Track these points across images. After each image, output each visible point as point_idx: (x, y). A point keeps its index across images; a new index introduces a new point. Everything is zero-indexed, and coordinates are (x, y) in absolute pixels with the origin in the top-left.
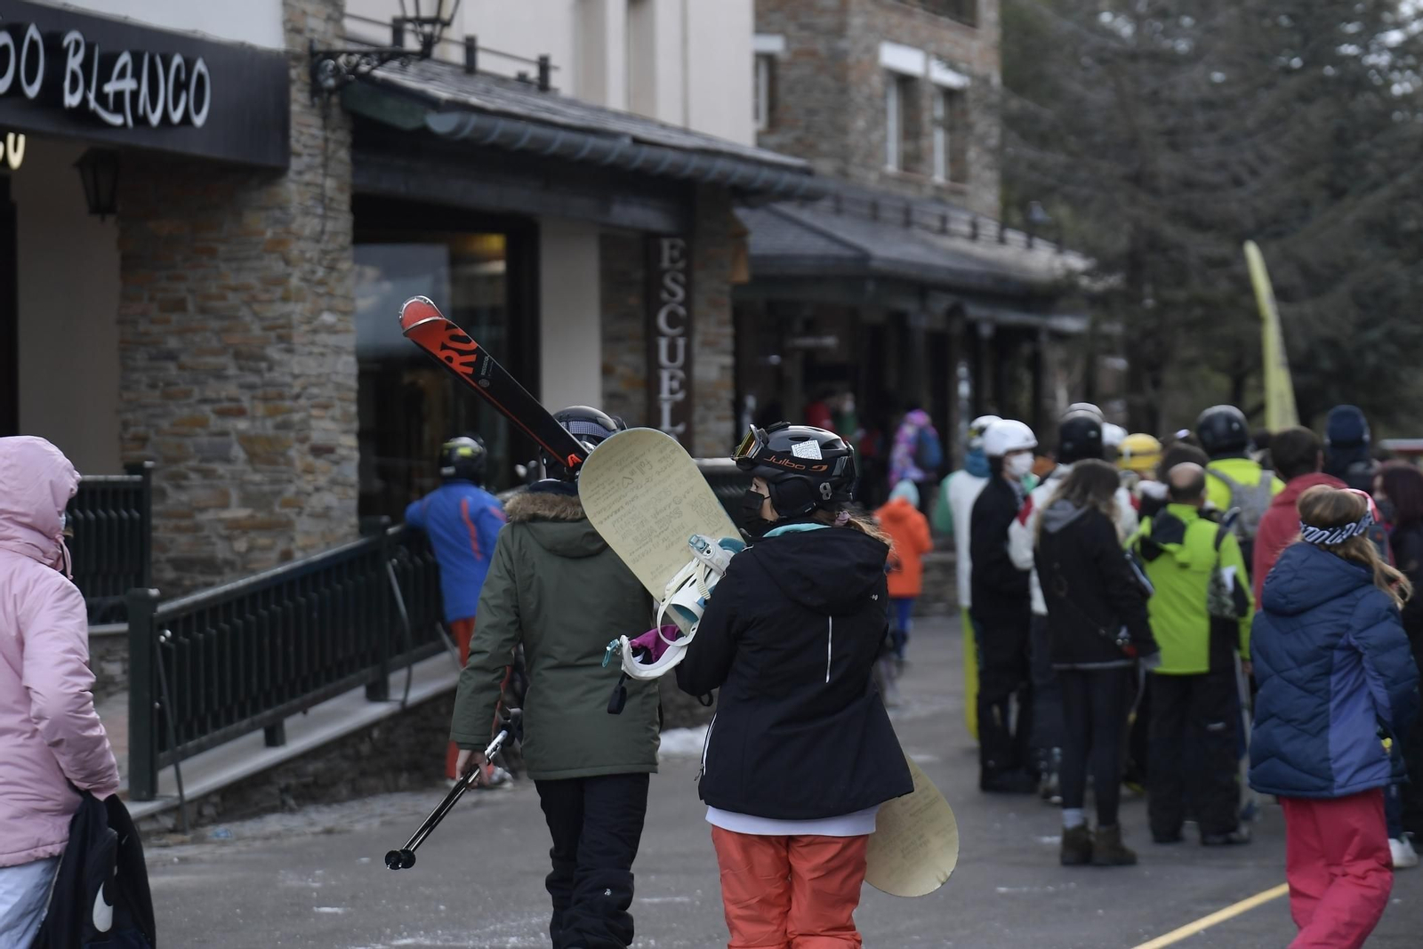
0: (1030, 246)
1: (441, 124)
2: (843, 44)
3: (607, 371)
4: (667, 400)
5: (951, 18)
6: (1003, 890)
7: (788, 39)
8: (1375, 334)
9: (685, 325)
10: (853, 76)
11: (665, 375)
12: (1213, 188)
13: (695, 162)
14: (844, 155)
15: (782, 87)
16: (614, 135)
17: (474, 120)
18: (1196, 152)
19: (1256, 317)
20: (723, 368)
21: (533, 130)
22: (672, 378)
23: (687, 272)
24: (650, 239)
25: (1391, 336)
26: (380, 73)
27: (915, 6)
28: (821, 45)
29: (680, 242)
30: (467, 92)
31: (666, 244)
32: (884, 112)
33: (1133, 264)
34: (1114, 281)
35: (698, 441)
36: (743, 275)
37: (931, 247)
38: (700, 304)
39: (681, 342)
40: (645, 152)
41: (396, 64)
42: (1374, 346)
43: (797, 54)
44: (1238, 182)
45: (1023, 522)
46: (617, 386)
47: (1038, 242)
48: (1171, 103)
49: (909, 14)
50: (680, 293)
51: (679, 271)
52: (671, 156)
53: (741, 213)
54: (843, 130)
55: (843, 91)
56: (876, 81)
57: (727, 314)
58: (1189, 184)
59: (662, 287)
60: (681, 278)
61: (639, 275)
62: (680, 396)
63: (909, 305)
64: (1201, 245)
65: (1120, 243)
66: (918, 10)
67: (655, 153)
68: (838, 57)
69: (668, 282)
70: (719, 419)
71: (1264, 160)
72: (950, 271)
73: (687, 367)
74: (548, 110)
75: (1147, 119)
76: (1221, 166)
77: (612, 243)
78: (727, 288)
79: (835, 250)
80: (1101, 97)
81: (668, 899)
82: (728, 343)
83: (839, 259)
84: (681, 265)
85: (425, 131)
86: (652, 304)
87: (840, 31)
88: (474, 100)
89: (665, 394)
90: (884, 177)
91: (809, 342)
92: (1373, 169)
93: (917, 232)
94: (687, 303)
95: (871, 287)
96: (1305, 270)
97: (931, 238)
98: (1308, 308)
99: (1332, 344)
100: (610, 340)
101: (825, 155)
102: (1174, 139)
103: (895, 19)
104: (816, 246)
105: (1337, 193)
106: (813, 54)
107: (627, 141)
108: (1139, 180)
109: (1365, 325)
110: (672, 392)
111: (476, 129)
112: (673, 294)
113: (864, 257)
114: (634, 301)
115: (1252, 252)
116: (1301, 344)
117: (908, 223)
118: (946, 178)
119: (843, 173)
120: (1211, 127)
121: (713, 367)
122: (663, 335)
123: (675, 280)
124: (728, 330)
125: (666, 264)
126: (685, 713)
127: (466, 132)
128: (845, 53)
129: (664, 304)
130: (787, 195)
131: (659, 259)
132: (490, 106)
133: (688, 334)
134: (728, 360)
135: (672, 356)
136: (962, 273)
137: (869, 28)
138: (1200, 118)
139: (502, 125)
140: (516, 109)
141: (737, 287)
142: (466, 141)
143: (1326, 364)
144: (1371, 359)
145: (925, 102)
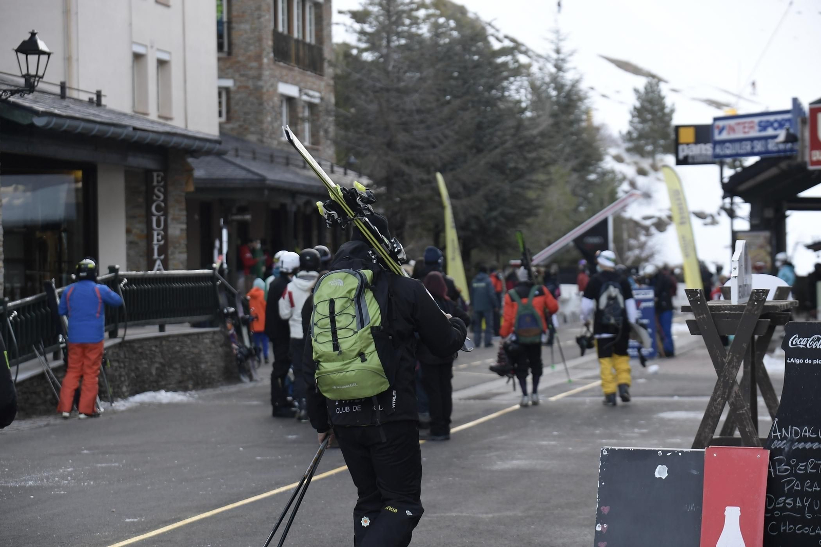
0: (345, 174)
1: (39, 122)
2: (260, 83)
3: (128, 231)
4: (156, 244)
5: (312, 72)
6: (259, 458)
7: (235, 81)
8: (494, 214)
9: (164, 210)
10: (265, 97)
11: (155, 233)
12: (421, 148)
13: (163, 138)
14: (262, 133)
15: (233, 102)
16: (125, 127)
17: (55, 120)
18: (415, 132)
19: (442, 207)
20: (182, 230)
21: (82, 124)
22: (158, 235)
23: (165, 187)
24: (148, 173)
25: (502, 214)
26: (12, 99)
27: (294, 67)
28: (250, 84)
29: (162, 174)
30: (54, 107)
31: (155, 174)
32: (281, 114)
33: (388, 182)
34: (383, 189)
35: (171, 263)
36: (191, 188)
37: (297, 174)
38: (171, 202)
39: (162, 218)
40: (139, 133)
41: (17, 95)
42: (495, 219)
43: (239, 87)
44: (434, 146)
45: (284, 298)
46: (132, 238)
47: (349, 172)
48: (404, 110)
49: (291, 70)
50: (162, 197)
51: (162, 187)
52: (151, 136)
53: (190, 160)
54: (261, 122)
55: (261, 104)
56: (276, 100)
57: (183, 206)
58: (413, 147)
59: (153, 193)
60: (162, 190)
61: (143, 188)
62: (162, 242)
63: (288, 201)
64: (417, 174)
65: (381, 173)
66: (296, 69)
67: (144, 134)
68: (258, 89)
69: (156, 191)
70: (180, 253)
71: (446, 137)
72: (304, 185)
73: (165, 229)
74: (94, 115)
75: (393, 118)
76: (427, 139)
77: (130, 174)
78: (183, 194)
79: (250, 176)
80: (373, 107)
81: (110, 464)
82: (184, 219)
83: (252, 180)
84: (162, 184)
85: (32, 125)
86: (149, 202)
87: (259, 77)
88: (57, 111)
89: (155, 242)
90: (280, 143)
91: (239, 217)
92: (496, 140)
93: (292, 168)
94: (165, 201)
95: (266, 192)
96: (465, 186)
97: (298, 170)
98: (465, 202)
99: (476, 218)
100: (130, 217)
101: (253, 133)
102: (406, 127)
103: (285, 72)
104: (241, 174)
105: (479, 151)
106: (247, 87)
107: (131, 129)
108: (390, 145)
109: (491, 209)
110: (158, 241)
111: (55, 124)
112: (158, 197)
113: (263, 179)
114: (141, 200)
115: (439, 177)
116: (462, 217)
117: (287, 164)
118: (309, 143)
119: (261, 141)
120: (422, 122)
121: (177, 230)
122: (154, 215)
123: (159, 190)
124: (184, 213)
125: (155, 183)
126: (155, 384)
127: (51, 125)
128: (262, 87)
129: (154, 201)
130: (208, 153)
131: (152, 181)
132: (64, 114)
133: (166, 214)
134: (184, 226)
135: (158, 225)
136: (310, 186)
137: (273, 76)
138: (417, 117)
139: (68, 122)
140: (77, 115)
141: (188, 193)
142: (51, 129)
143: (474, 227)
144: (494, 224)
145: (300, 109)
